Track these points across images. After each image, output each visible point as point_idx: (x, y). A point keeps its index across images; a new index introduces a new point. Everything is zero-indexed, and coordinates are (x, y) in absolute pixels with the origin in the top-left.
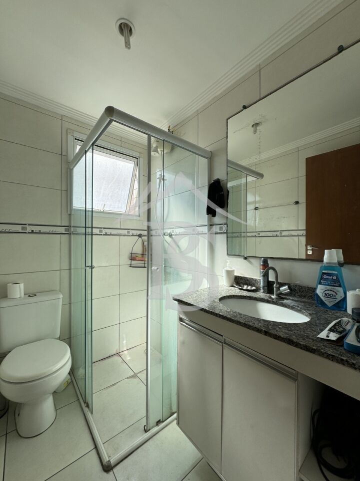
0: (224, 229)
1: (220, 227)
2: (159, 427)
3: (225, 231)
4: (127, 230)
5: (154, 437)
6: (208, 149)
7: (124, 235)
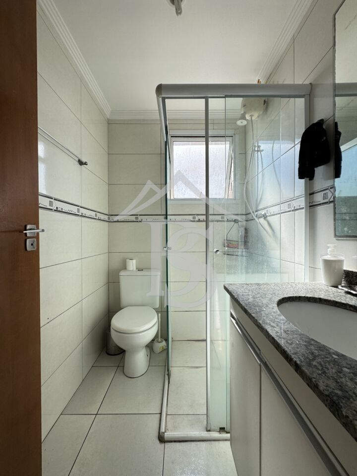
0: (330, 195)
1: (325, 194)
2: (220, 435)
3: (332, 200)
4: (220, 216)
5: (213, 443)
6: (307, 82)
7: (218, 221)
